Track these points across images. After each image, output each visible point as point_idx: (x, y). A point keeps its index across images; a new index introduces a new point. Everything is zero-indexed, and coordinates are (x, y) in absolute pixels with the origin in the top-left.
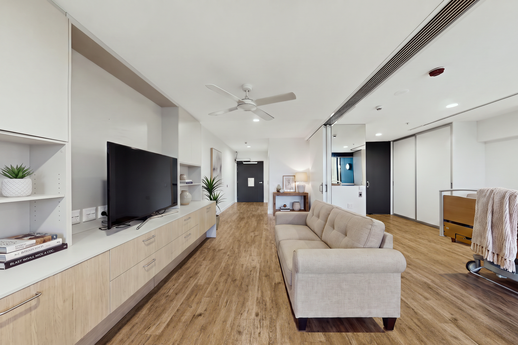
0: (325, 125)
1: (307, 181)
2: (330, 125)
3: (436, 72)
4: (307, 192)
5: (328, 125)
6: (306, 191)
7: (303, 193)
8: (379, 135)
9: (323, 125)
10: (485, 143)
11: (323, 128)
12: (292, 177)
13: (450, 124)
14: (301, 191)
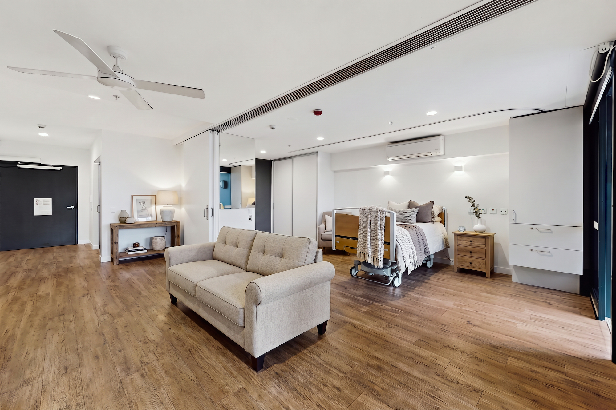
0: (213, 130)
1: (179, 202)
2: (218, 132)
3: (318, 113)
4: (178, 220)
5: (215, 132)
6: (176, 219)
7: (172, 222)
8: (263, 152)
9: (210, 130)
10: (335, 172)
11: (209, 134)
12: (150, 198)
13: (316, 153)
14: (167, 219)
